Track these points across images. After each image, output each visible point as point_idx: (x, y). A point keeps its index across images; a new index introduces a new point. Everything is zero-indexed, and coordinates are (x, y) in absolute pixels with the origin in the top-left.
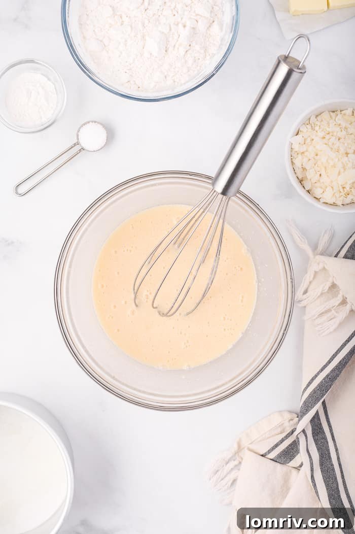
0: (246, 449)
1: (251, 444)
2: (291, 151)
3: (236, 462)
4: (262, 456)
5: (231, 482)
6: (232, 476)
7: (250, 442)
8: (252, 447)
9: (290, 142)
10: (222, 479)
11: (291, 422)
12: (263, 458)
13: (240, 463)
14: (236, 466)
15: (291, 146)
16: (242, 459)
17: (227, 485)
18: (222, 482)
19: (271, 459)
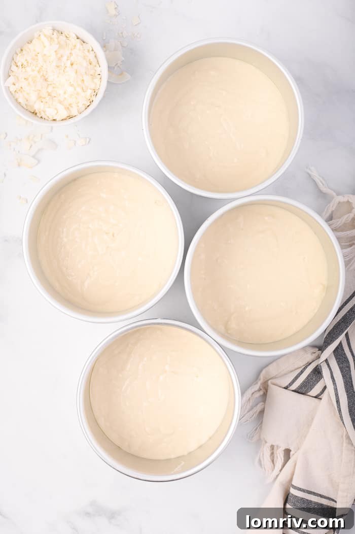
0: (269, 382)
5: (257, 413)
6: (259, 408)
11: (313, 355)
12: (285, 390)
19: (293, 391)
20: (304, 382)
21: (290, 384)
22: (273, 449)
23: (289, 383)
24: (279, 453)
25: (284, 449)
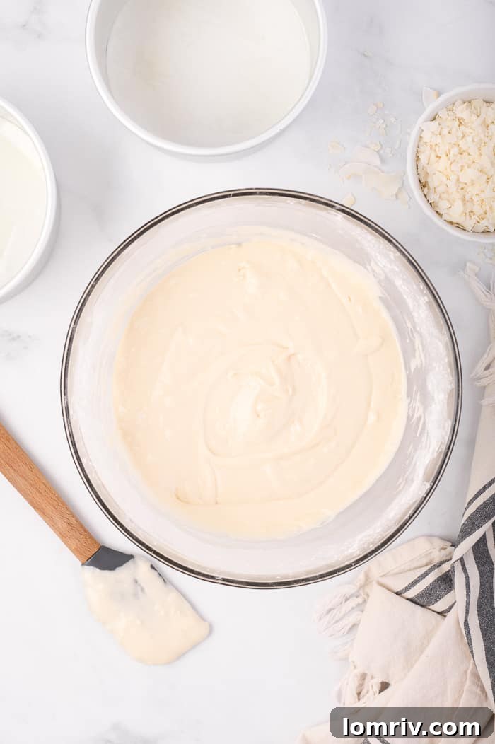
0: (374, 583)
1: (382, 576)
2: (419, 141)
3: (360, 600)
4: (397, 593)
5: (349, 627)
6: (352, 619)
7: (382, 574)
8: (385, 581)
9: (420, 128)
10: (337, 622)
11: (443, 551)
12: (397, 596)
13: (365, 601)
14: (359, 605)
15: (421, 133)
16: (368, 596)
17: (343, 631)
18: (337, 624)
19: (408, 599)
20: (427, 588)
21: (407, 589)
22: (364, 679)
23: (405, 586)
24: (372, 687)
25: (380, 682)
